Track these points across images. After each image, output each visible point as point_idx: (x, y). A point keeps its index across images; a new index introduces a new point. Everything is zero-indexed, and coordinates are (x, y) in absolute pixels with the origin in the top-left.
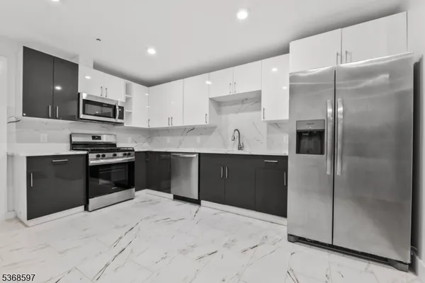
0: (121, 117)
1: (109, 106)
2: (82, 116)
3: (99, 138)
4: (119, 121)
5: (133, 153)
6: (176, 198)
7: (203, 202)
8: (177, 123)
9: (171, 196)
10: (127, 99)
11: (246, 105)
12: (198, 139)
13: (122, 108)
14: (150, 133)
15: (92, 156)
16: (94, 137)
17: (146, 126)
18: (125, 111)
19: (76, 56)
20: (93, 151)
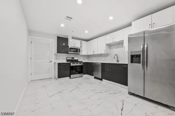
0: (79, 52)
1: (76, 49)
2: (69, 52)
3: (73, 58)
4: (79, 53)
5: (82, 63)
6: (95, 78)
7: (103, 80)
8: (96, 53)
9: (93, 77)
10: (81, 46)
11: (119, 45)
12: (103, 58)
13: (79, 49)
14: (88, 56)
15: (71, 63)
16: (72, 58)
17: (86, 54)
18: (80, 50)
19: (68, 36)
20: (71, 62)
